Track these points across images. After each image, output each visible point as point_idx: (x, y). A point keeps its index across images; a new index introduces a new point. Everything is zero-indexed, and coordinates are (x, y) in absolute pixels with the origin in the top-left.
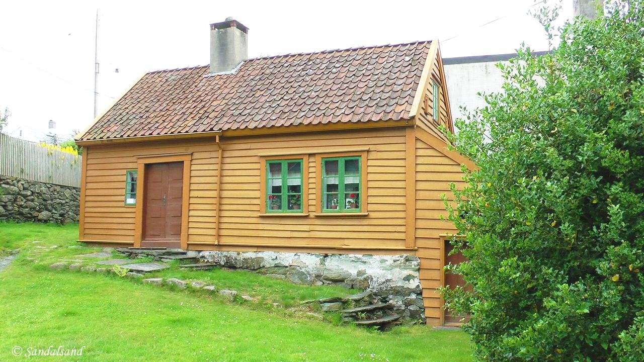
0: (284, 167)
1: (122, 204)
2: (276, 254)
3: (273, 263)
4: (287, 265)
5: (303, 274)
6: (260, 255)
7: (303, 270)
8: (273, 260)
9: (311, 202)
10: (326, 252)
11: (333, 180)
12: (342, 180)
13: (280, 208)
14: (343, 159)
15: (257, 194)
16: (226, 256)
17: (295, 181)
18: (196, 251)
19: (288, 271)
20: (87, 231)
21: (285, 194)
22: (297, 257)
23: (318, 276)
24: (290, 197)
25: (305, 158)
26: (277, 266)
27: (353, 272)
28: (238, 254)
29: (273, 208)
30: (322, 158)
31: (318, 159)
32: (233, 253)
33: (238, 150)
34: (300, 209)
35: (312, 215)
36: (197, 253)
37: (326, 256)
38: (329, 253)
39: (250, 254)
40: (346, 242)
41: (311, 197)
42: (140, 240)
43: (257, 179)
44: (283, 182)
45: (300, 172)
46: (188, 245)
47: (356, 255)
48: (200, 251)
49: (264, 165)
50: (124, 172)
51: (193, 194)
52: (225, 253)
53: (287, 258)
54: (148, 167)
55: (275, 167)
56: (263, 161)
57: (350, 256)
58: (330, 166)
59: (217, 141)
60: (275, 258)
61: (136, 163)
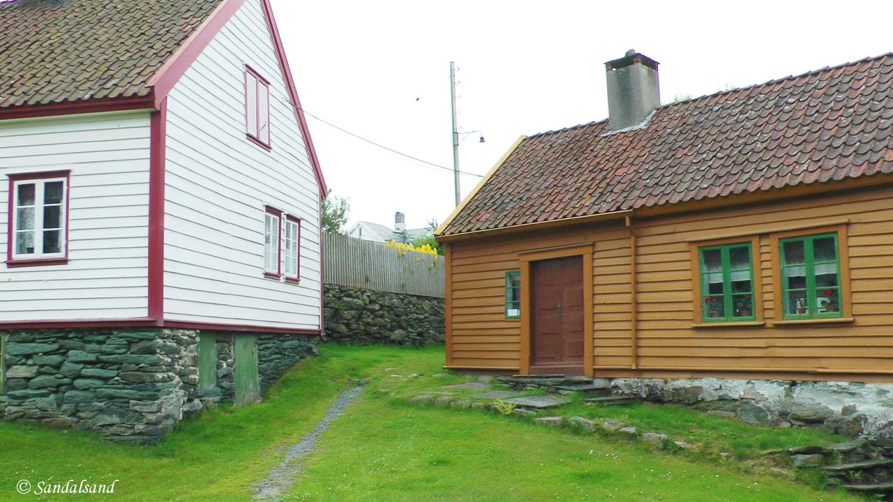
0: (725, 255)
1: (502, 317)
2: (720, 382)
3: (716, 395)
4: (736, 397)
5: (760, 410)
6: (697, 383)
7: (760, 405)
8: (716, 390)
9: (767, 305)
10: (793, 378)
11: (797, 271)
12: (811, 270)
13: (722, 314)
14: (811, 239)
15: (688, 296)
16: (647, 385)
17: (742, 275)
18: (606, 378)
19: (738, 406)
20: (456, 355)
21: (728, 294)
22: (750, 385)
23: (783, 415)
24: (736, 299)
25: (755, 241)
26: (722, 399)
27: (837, 408)
28: (666, 382)
29: (711, 315)
30: (779, 239)
31: (774, 241)
32: (657, 381)
33: (657, 236)
34: (751, 315)
35: (769, 323)
36: (607, 382)
37: (793, 384)
38: (798, 379)
39: (683, 383)
40: (823, 363)
41: (767, 296)
42: (527, 365)
43: (688, 275)
44: (725, 277)
45: (748, 262)
46: (595, 370)
47: (839, 383)
48: (611, 379)
49: (695, 254)
50: (503, 274)
51: (598, 299)
52: (646, 381)
53: (737, 388)
54: (534, 265)
55: (711, 255)
56: (694, 248)
57: (830, 383)
58: (792, 250)
59: (628, 224)
60: (718, 387)
61: (518, 261)
